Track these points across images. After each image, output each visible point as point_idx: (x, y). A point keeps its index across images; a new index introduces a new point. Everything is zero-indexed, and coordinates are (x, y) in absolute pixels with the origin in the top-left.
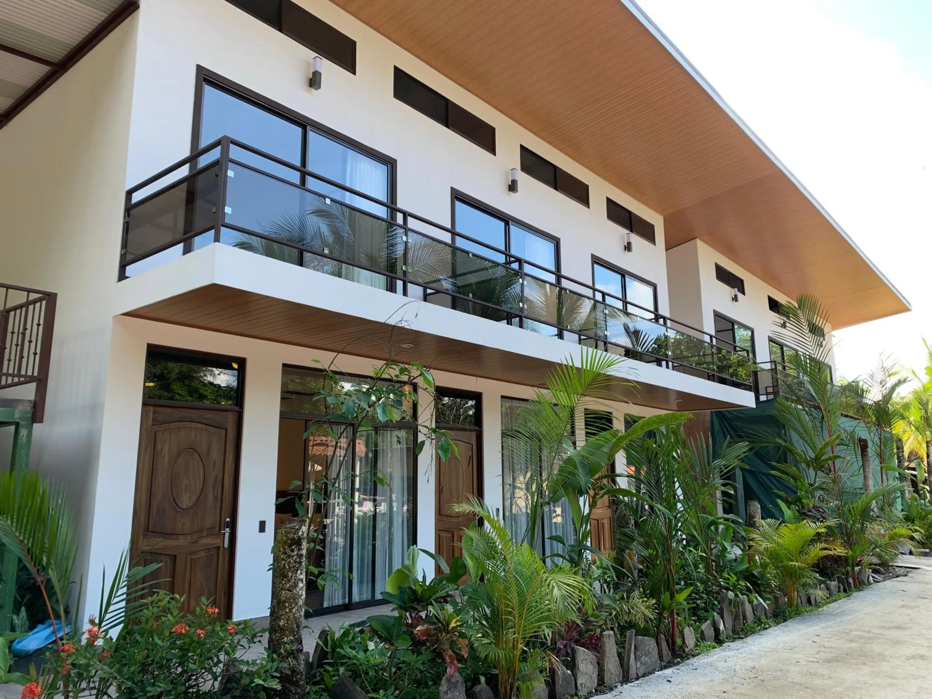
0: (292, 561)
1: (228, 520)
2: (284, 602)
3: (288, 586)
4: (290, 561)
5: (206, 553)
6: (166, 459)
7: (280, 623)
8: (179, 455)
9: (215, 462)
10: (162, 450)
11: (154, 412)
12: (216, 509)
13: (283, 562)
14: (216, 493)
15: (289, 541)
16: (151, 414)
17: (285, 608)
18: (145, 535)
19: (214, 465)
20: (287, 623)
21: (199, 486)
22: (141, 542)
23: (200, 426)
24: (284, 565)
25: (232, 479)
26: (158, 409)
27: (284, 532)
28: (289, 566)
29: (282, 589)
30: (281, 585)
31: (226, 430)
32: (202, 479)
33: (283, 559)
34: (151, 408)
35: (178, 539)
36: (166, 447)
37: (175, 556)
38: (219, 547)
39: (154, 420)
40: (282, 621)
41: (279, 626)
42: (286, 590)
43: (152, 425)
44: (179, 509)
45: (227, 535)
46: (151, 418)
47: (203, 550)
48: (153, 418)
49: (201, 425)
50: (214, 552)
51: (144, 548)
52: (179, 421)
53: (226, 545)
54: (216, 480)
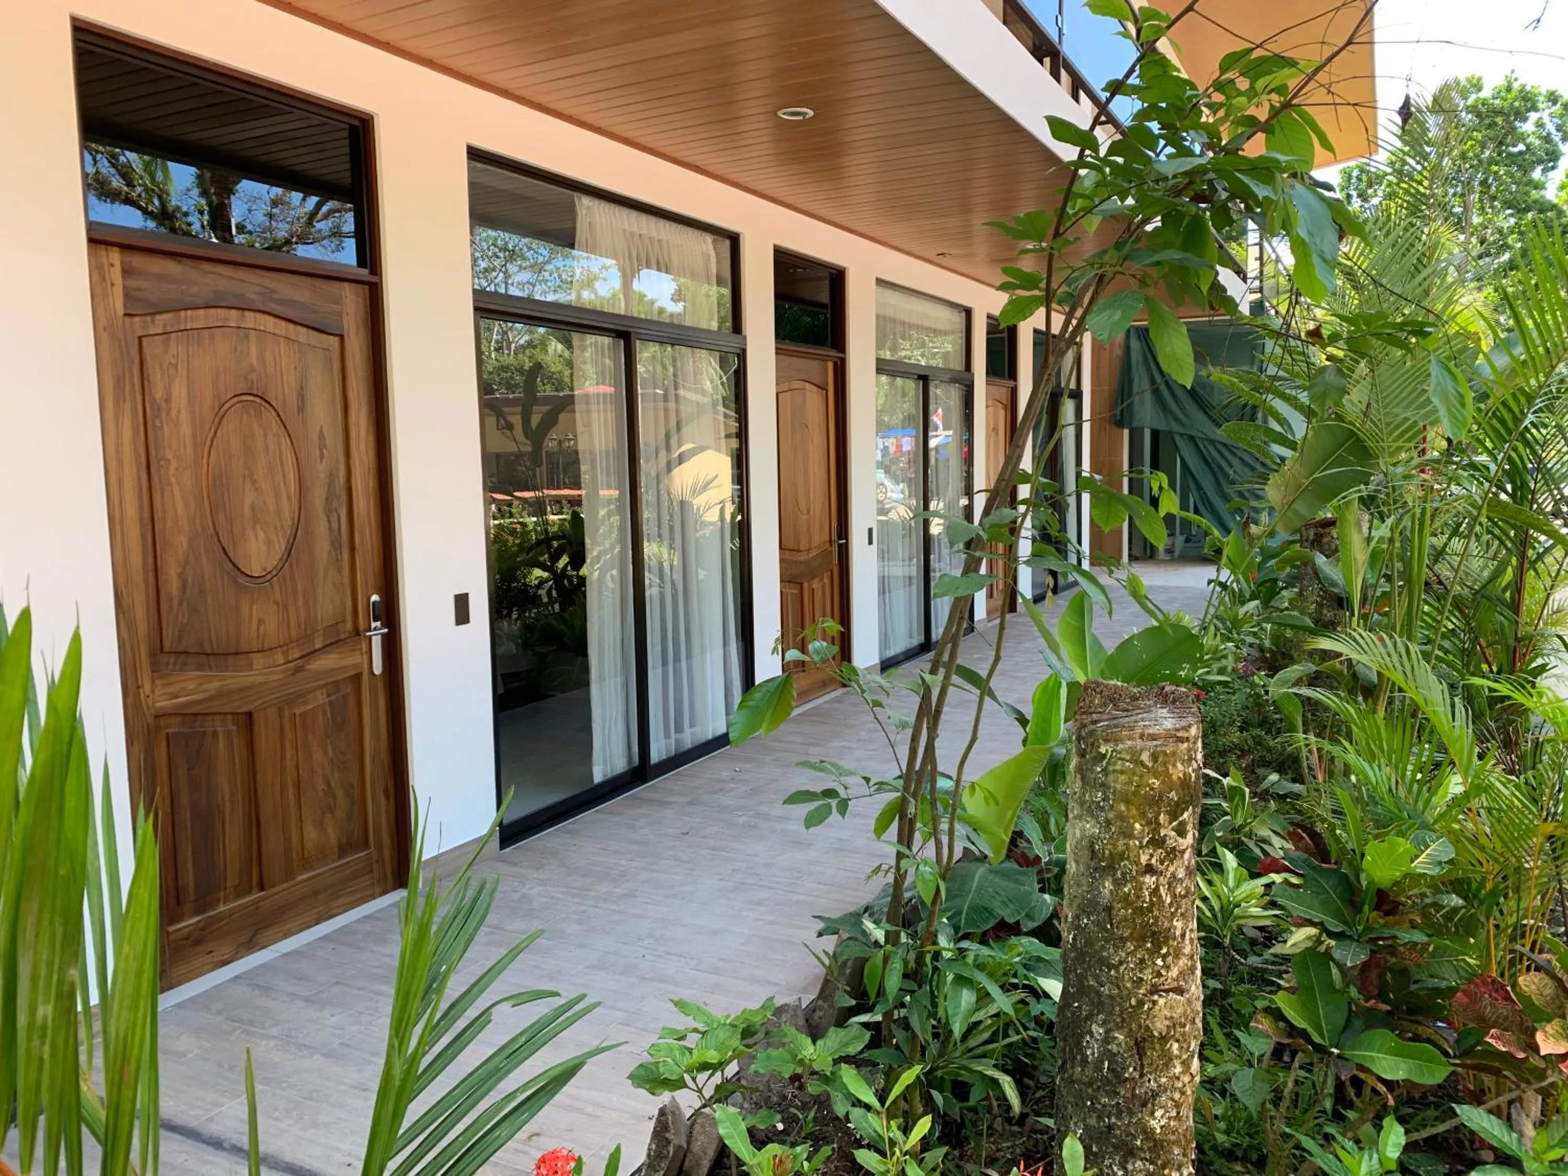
0: (1181, 874)
1: (375, 598)
2: (1164, 1039)
3: (1174, 972)
4: (1174, 876)
5: (329, 695)
6: (186, 429)
7: (1153, 1123)
8: (220, 418)
9: (321, 436)
10: (168, 400)
11: (127, 272)
12: (339, 570)
13: (1150, 880)
14: (335, 525)
15: (1173, 795)
16: (116, 274)
17: (1168, 1064)
18: (155, 668)
19: (323, 446)
20: (1178, 1117)
21: (288, 509)
22: (147, 686)
23: (269, 323)
24: (1155, 892)
25: (372, 483)
26: (138, 261)
27: (1145, 757)
28: (1174, 896)
29: (1155, 990)
30: (1147, 975)
31: (342, 337)
32: (293, 486)
33: (1149, 869)
34: (115, 256)
35: (250, 667)
36: (179, 392)
37: (250, 715)
38: (359, 676)
39: (128, 295)
40: (1159, 1114)
41: (1148, 1134)
42: (1167, 991)
43: (126, 315)
44: (242, 580)
45: (377, 643)
46: (118, 291)
47: (321, 687)
48: (125, 288)
49: (271, 320)
50: (348, 689)
51: (158, 705)
52: (207, 307)
53: (378, 668)
54: (331, 485)
